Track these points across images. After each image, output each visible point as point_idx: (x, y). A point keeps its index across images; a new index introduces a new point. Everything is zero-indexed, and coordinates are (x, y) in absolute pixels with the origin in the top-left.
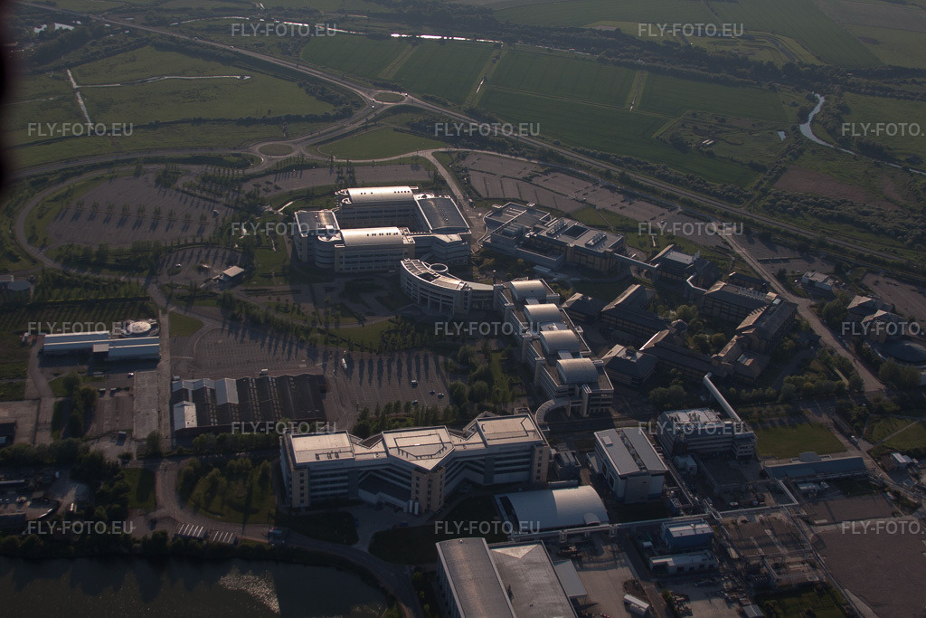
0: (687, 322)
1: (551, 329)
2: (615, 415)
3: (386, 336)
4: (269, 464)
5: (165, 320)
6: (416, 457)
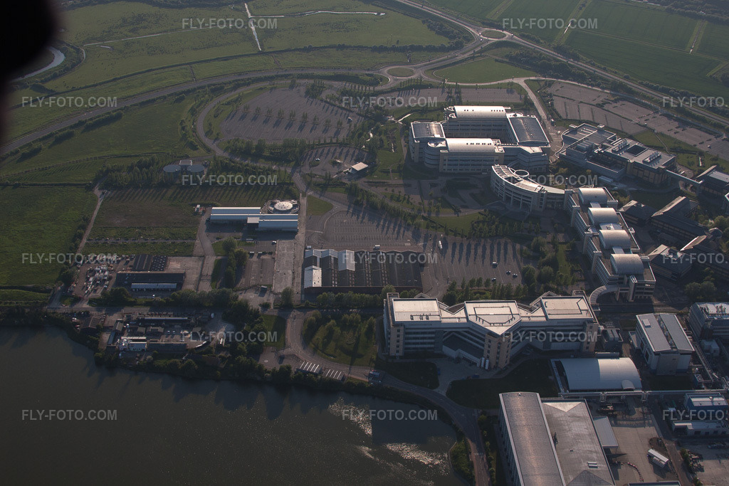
0: (723, 230)
1: (608, 228)
2: (656, 302)
3: (475, 225)
4: (374, 320)
5: (304, 201)
6: (490, 324)
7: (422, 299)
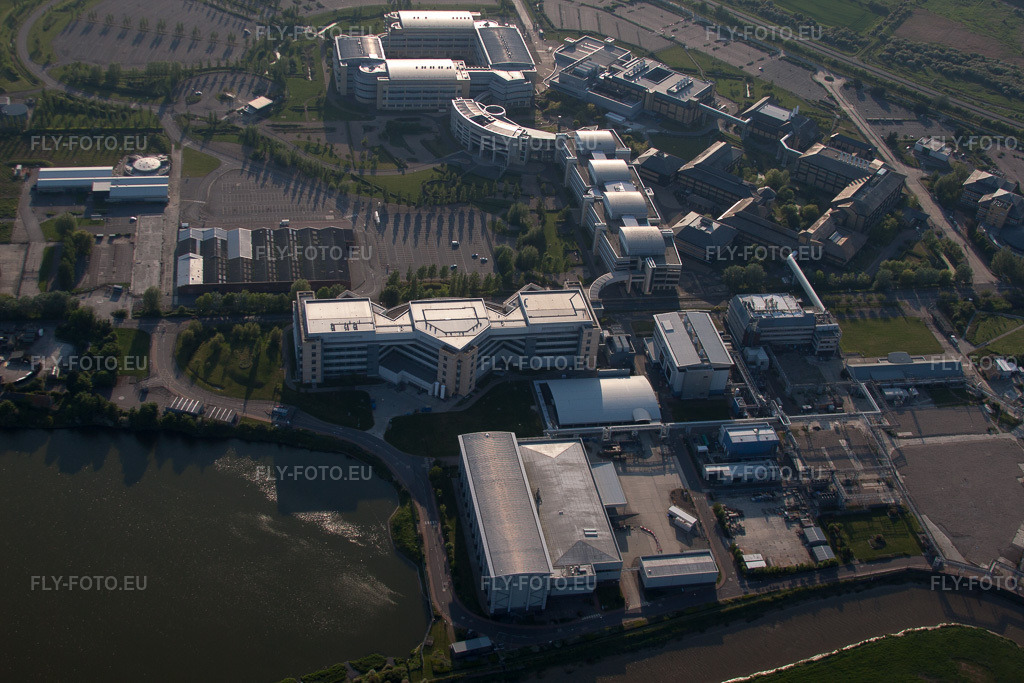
0: (776, 190)
1: (617, 190)
2: (682, 294)
3: (428, 187)
4: (280, 332)
5: (177, 156)
6: (446, 333)
7: (348, 299)
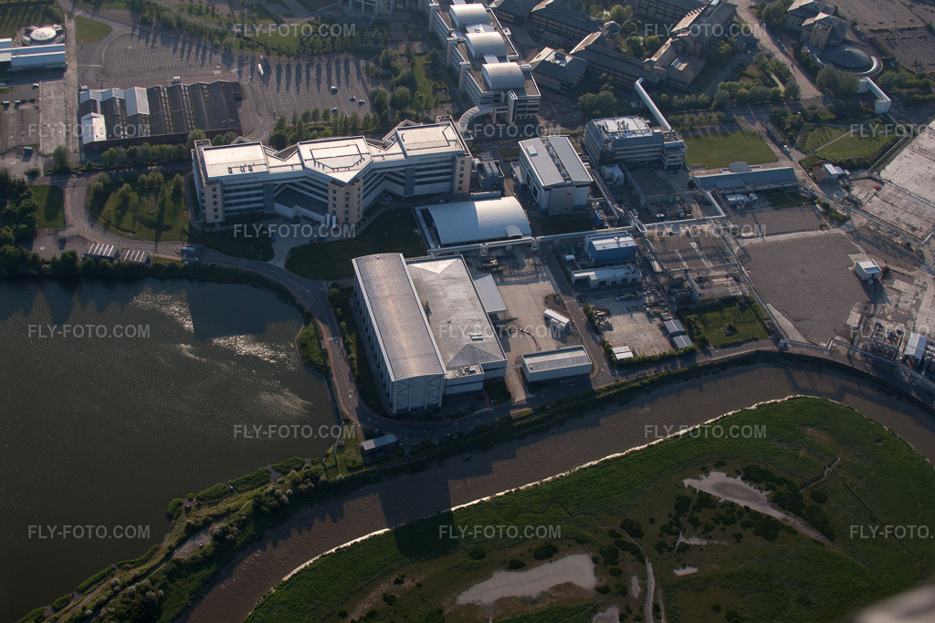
0: (621, 24)
1: (477, 31)
2: (542, 122)
4: (182, 179)
5: (71, 25)
6: (333, 169)
7: (241, 144)
